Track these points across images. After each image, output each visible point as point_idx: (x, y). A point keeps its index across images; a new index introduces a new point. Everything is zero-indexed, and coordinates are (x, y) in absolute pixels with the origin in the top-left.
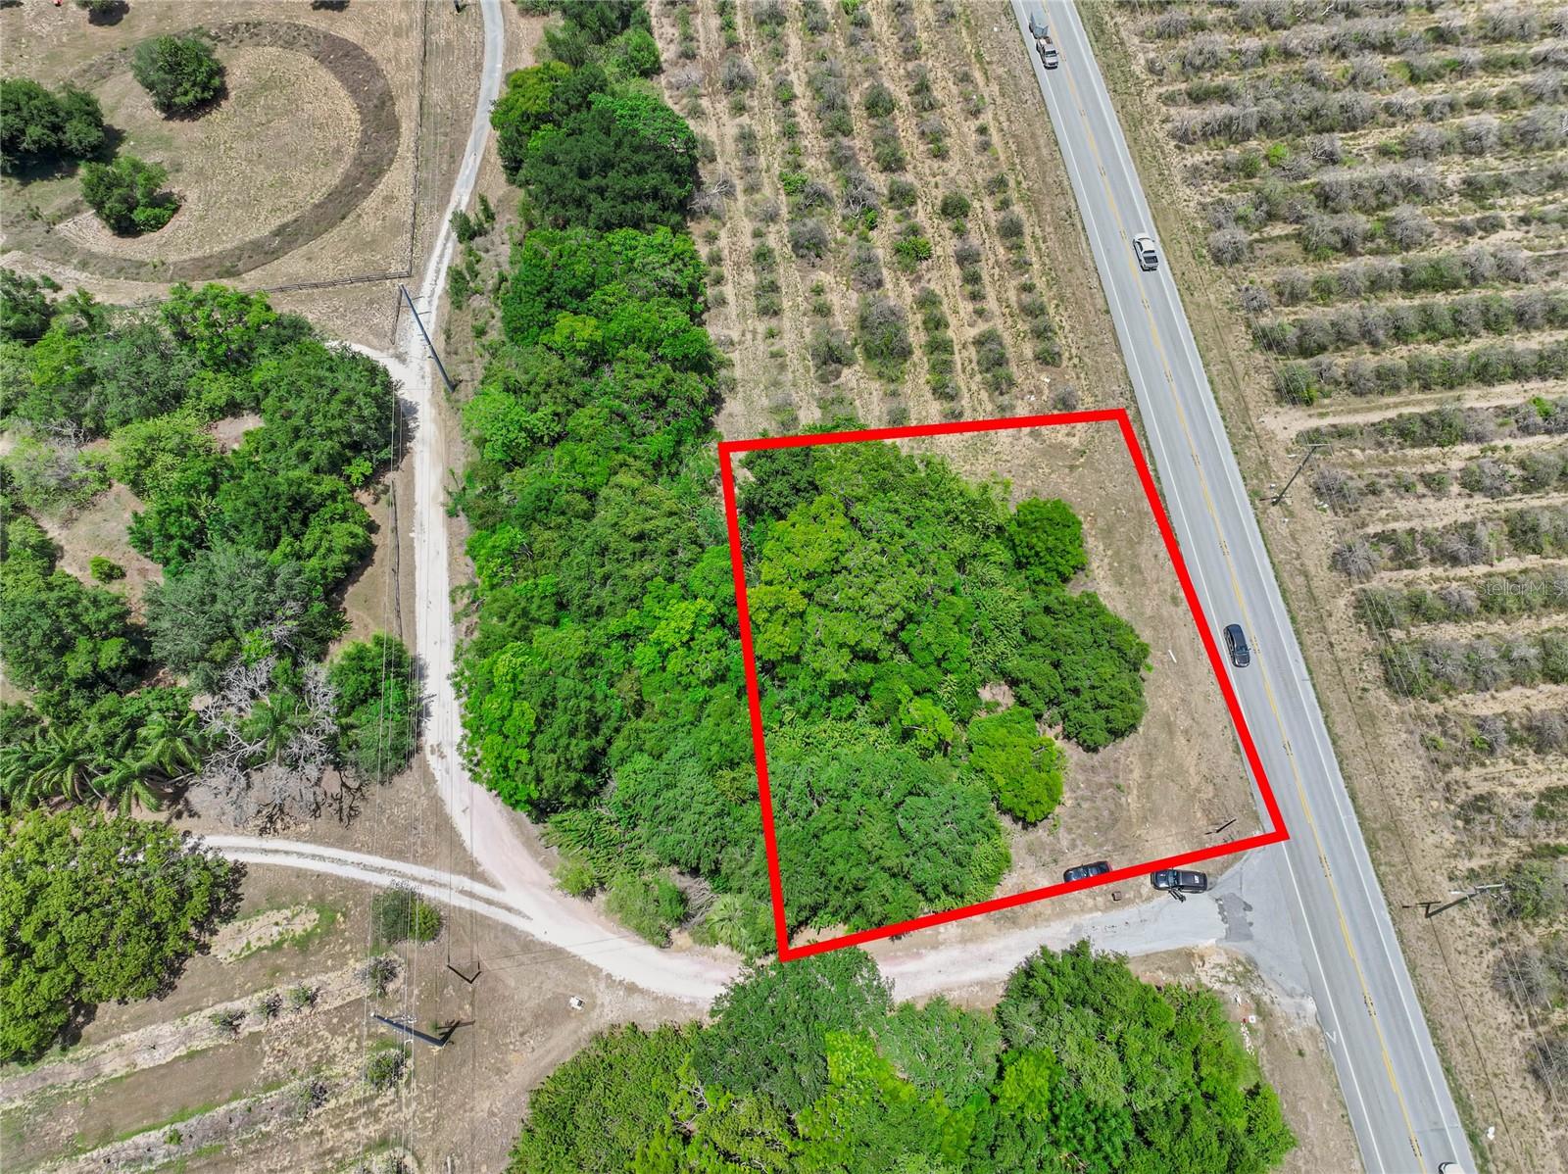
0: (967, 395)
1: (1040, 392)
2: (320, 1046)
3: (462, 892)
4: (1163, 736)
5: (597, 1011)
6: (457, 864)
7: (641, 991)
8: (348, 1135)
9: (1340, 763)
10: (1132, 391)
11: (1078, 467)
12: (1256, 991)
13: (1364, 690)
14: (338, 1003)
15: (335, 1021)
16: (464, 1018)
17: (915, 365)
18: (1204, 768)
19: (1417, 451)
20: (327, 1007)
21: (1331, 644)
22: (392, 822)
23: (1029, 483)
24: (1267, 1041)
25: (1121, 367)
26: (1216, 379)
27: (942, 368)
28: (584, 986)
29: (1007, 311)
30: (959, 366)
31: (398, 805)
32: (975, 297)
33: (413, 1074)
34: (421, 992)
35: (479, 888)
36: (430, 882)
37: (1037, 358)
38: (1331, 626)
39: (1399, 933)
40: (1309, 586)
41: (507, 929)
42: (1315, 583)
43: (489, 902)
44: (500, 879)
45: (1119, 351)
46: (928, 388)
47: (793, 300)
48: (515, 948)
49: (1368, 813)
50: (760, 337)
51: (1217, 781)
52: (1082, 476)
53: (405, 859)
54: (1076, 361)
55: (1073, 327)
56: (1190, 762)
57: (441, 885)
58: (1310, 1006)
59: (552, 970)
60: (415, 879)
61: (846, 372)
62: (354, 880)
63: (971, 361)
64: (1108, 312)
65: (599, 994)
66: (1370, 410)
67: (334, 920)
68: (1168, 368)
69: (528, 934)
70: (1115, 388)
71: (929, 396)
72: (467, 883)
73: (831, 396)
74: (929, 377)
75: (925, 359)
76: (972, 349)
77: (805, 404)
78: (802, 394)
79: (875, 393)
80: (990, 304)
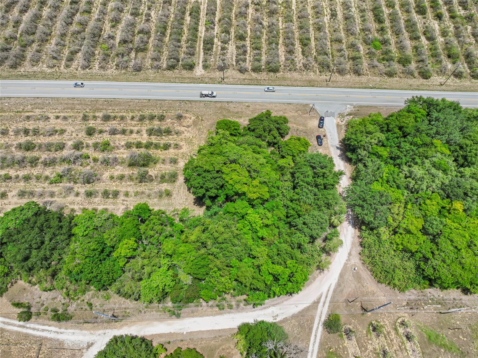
0: (170, 141)
1: (174, 122)
2: (371, 353)
3: (323, 306)
5: (356, 264)
6: (315, 309)
7: (350, 251)
8: (395, 341)
9: (294, 86)
10: (180, 100)
11: (202, 119)
12: (346, 114)
13: (276, 77)
14: (358, 348)
15: (363, 349)
16: (360, 305)
17: (153, 153)
18: (294, 112)
19: (214, 49)
20: (359, 352)
21: (264, 80)
22: (300, 333)
23: (205, 131)
24: (356, 115)
25: (171, 101)
26: (181, 81)
27: (157, 146)
28: (350, 268)
29: (139, 125)
30: (158, 142)
31: (294, 331)
32: (131, 132)
33: (376, 321)
34: (353, 319)
35: (322, 300)
36: (320, 317)
37: (160, 121)
38: (259, 78)
39: (332, 87)
40: (248, 79)
41: (334, 291)
42: (247, 78)
43: (326, 297)
44: (320, 293)
45: (165, 100)
46: (164, 151)
47: (113, 187)
48: (340, 289)
49: (306, 85)
50: (126, 199)
51: (297, 110)
52: (206, 118)
53: (312, 327)
54: (164, 112)
55: (152, 110)
56: (291, 114)
57: (321, 314)
58: (348, 106)
59: (346, 277)
60: (319, 323)
61: (150, 173)
62: (319, 346)
63: (157, 138)
64: (149, 100)
65: (352, 263)
66: (199, 54)
67: (332, 352)
68: (174, 91)
69: (336, 285)
70: (178, 104)
71: (167, 151)
72: (321, 304)
73: (159, 179)
74: (159, 150)
75: (152, 150)
76: (152, 137)
77: (160, 188)
78: (156, 188)
79: (161, 166)
80: (135, 129)
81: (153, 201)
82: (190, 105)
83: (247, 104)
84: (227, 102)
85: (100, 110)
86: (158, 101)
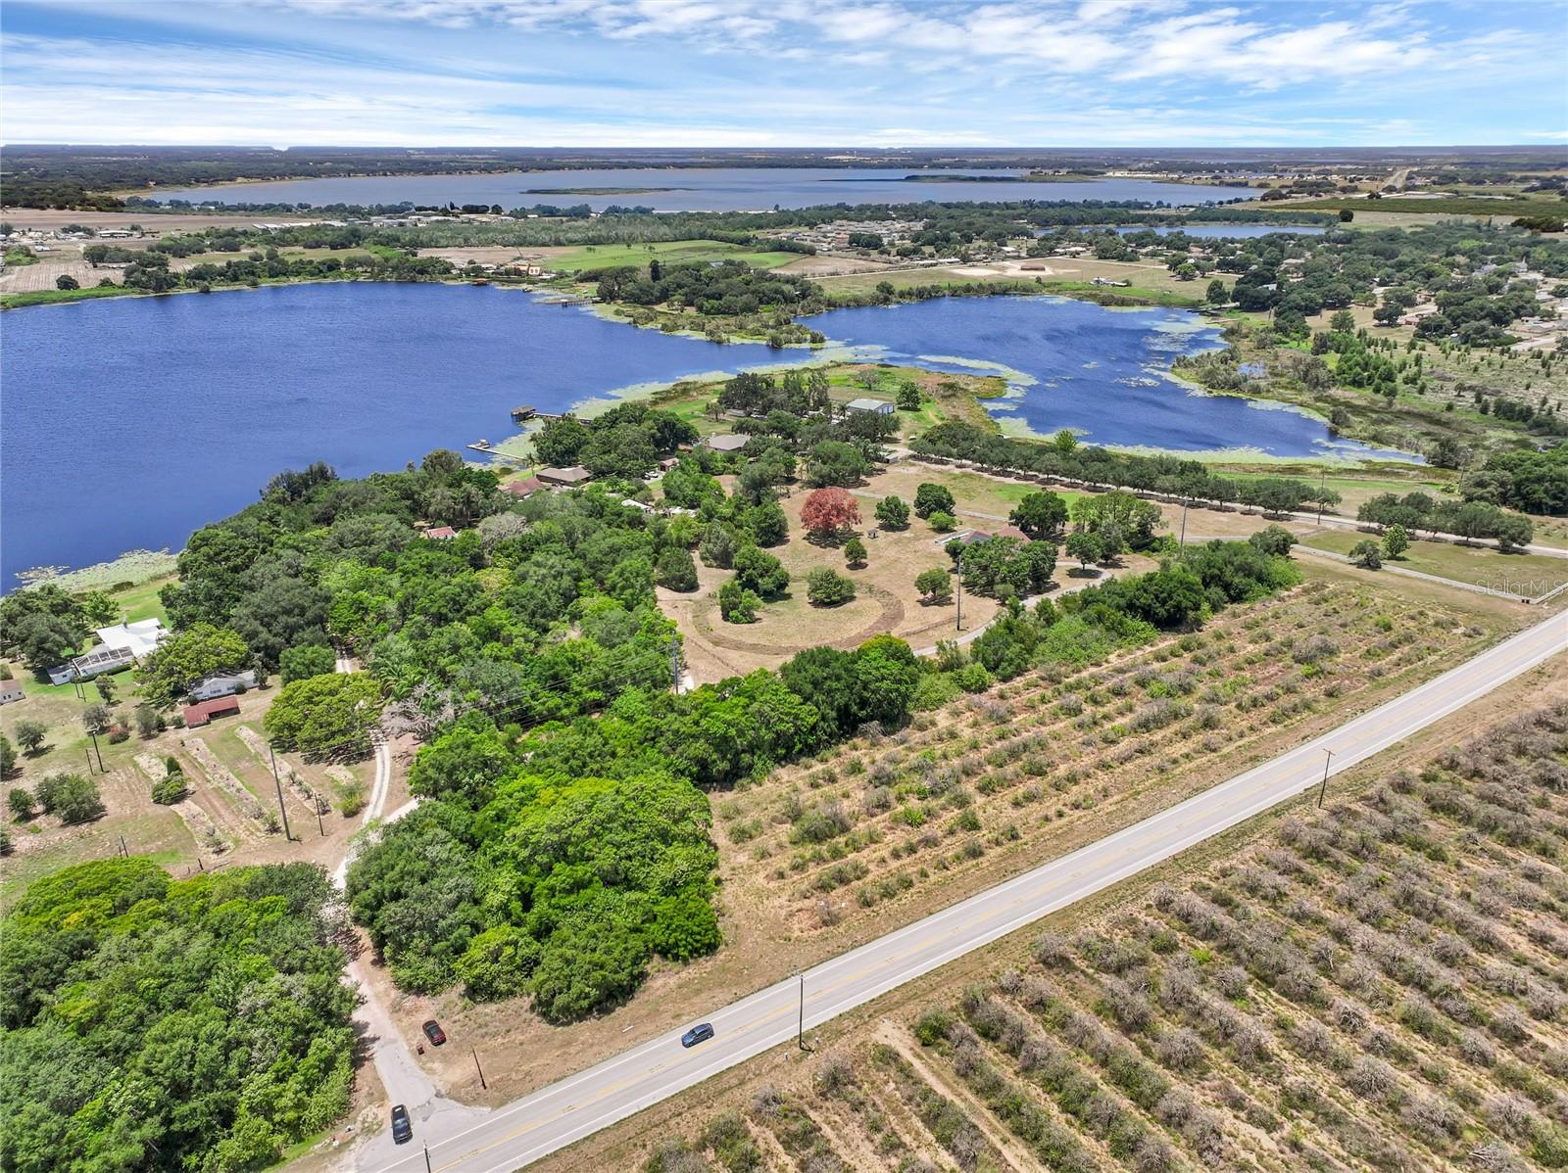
1: (830, 906)
4: (556, 1043)
9: (569, 1147)
12: (359, 1139)
13: (644, 1146)
17: (813, 848)
21: (680, 1114)
24: (320, 1155)
26: (910, 987)
27: (819, 860)
29: (895, 872)
30: (827, 866)
32: (896, 855)
37: (862, 896)
46: (797, 859)
47: (831, 790)
50: (791, 788)
52: (766, 945)
55: (904, 904)
57: (375, 809)
60: (377, 802)
63: (835, 870)
64: (931, 914)
68: (901, 958)
70: (860, 937)
80: (894, 864)
83: (684, 1018)
85: (1002, 857)
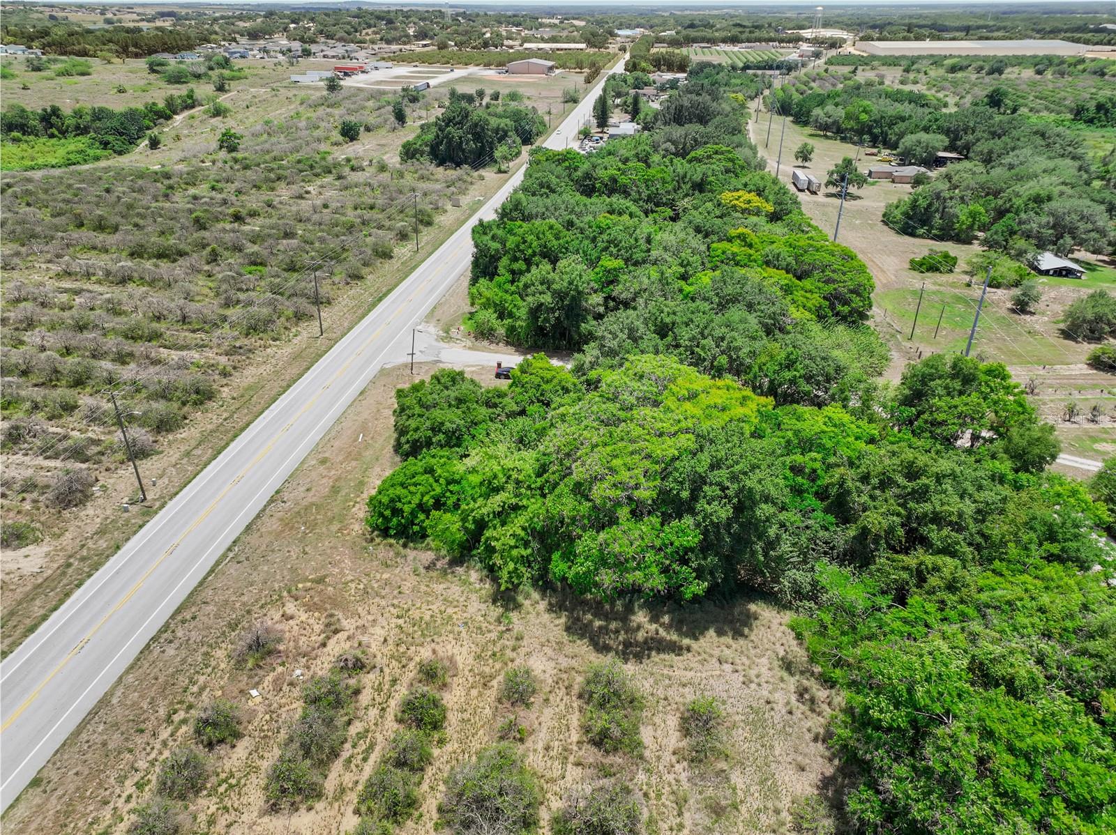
0: (392, 703)
10: (154, 640)
11: (312, 581)
12: (444, 335)
24: (453, 325)
25: (129, 680)
38: (210, 427)
39: (344, 335)
40: (195, 448)
42: (185, 448)
45: (104, 702)
49: (307, 363)
52: (317, 569)
55: (121, 780)
58: (420, 327)
61: (577, 802)
63: (349, 761)
64: (36, 782)
70: (171, 651)
71: (453, 718)
73: (617, 759)
74: (436, 752)
75: (425, 787)
76: (330, 785)
77: (668, 757)
78: (671, 778)
79: (540, 746)
81: (747, 791)
82: (211, 608)
83: (313, 463)
84: (272, 501)
86: (84, 736)
